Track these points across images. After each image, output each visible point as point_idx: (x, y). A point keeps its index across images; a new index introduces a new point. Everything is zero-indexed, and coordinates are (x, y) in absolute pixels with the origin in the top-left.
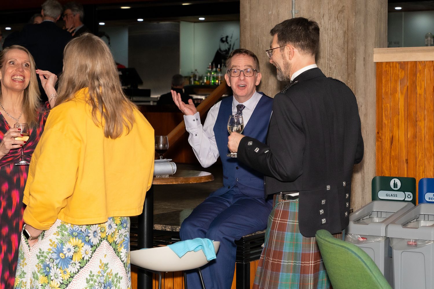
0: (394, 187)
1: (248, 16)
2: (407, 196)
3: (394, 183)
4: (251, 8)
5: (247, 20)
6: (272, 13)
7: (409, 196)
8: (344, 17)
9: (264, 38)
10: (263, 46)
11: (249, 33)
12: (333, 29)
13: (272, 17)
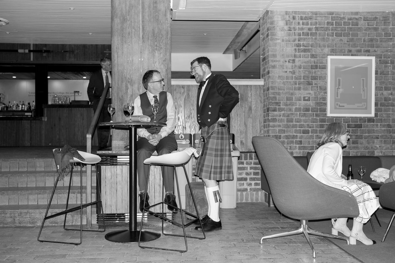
0: (181, 138)
1: (116, 60)
2: (187, 141)
3: (181, 137)
4: (118, 57)
5: (116, 62)
6: (129, 59)
7: (188, 142)
8: (166, 63)
9: (125, 71)
10: (125, 74)
11: (117, 68)
12: (160, 68)
13: (129, 61)
